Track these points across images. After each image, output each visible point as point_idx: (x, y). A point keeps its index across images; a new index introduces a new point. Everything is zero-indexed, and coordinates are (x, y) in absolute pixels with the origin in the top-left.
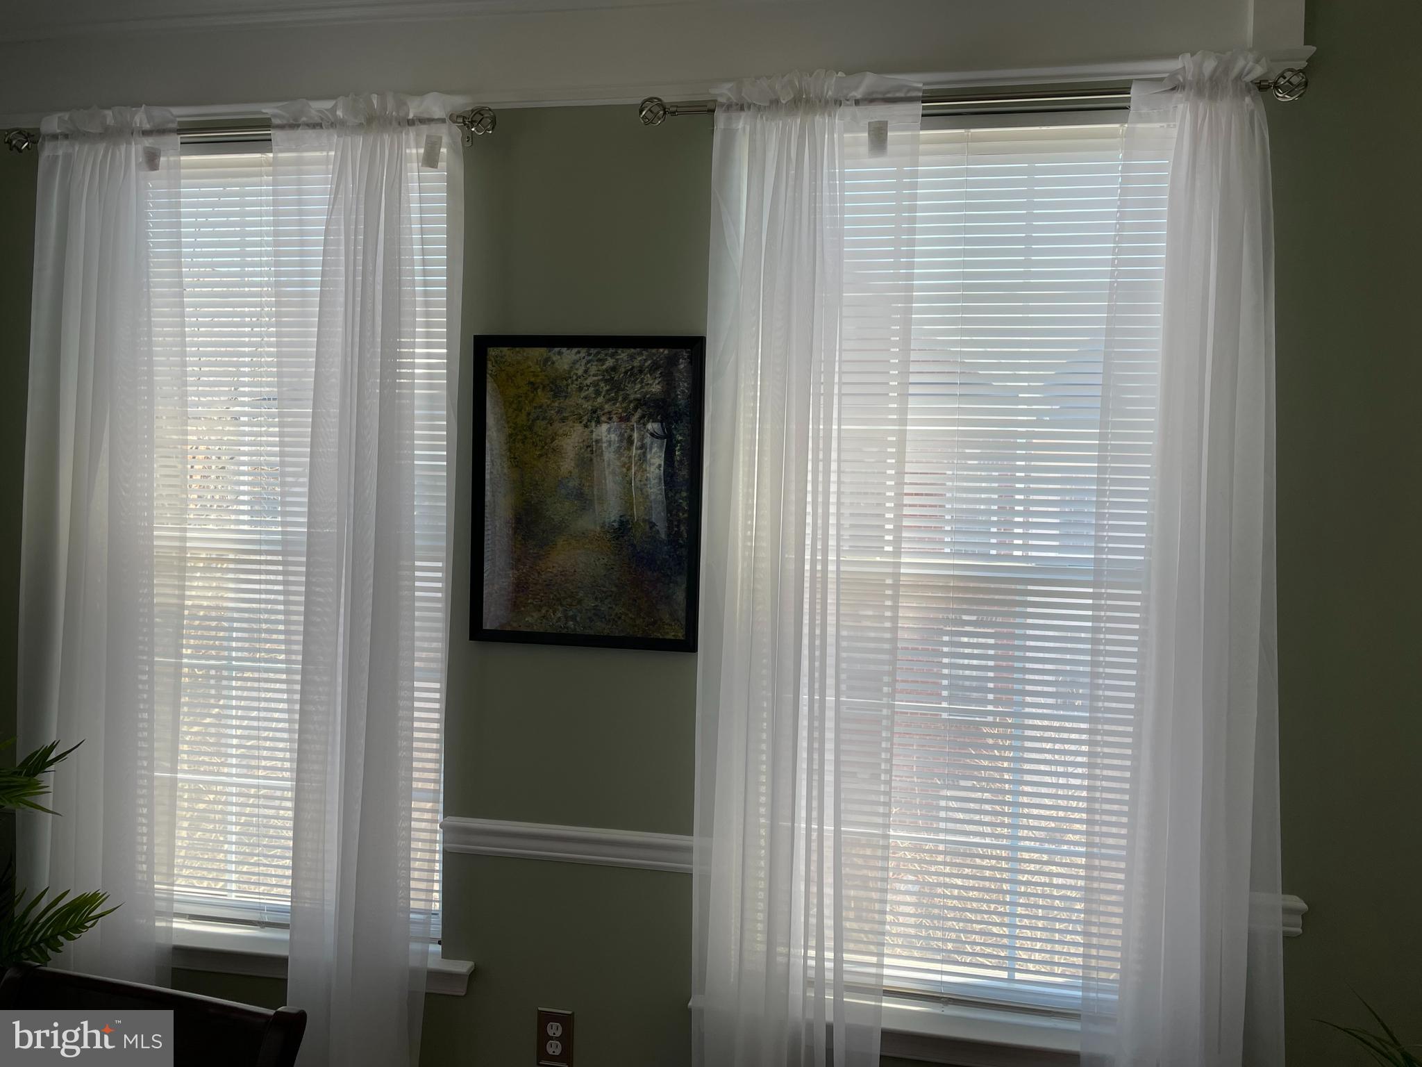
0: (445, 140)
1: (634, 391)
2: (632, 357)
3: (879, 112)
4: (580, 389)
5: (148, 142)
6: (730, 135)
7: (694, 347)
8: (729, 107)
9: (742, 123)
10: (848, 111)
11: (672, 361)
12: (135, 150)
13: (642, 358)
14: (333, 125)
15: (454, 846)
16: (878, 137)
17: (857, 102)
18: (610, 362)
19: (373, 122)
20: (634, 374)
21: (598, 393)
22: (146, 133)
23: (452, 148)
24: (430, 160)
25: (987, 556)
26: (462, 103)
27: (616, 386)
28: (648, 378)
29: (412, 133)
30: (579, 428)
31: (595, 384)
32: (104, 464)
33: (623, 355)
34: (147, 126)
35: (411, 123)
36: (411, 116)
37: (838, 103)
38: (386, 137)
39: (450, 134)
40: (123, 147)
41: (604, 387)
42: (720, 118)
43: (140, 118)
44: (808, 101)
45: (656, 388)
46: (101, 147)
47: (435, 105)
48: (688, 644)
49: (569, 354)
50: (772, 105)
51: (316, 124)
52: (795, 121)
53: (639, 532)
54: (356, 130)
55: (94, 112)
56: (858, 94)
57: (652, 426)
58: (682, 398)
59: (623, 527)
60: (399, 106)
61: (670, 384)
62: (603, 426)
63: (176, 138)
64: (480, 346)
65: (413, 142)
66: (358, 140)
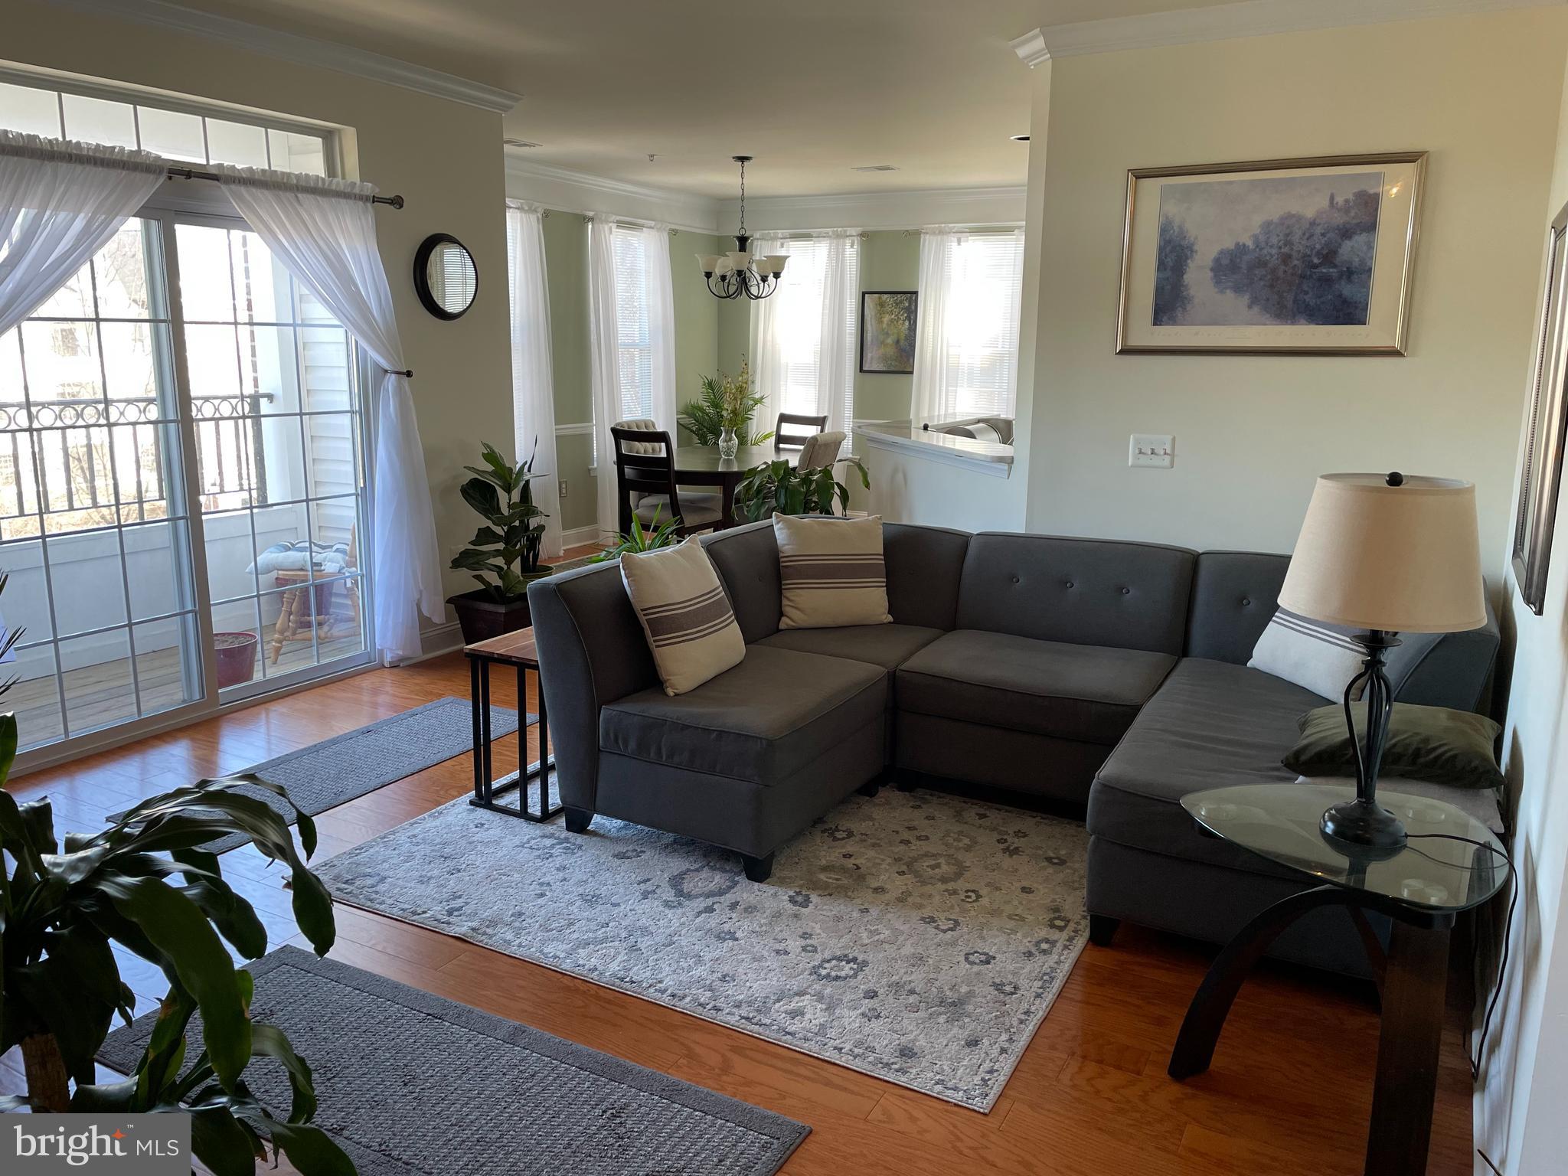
0: (856, 242)
1: (902, 306)
2: (901, 296)
3: (959, 235)
4: (888, 305)
6: (925, 240)
7: (916, 293)
8: (924, 233)
9: (927, 237)
10: (952, 234)
11: (911, 298)
12: (779, 244)
13: (904, 297)
14: (828, 237)
16: (959, 242)
18: (896, 298)
19: (838, 236)
20: (901, 302)
21: (892, 306)
22: (782, 239)
23: (858, 243)
24: (852, 246)
26: (859, 230)
27: (897, 304)
28: (905, 302)
29: (848, 238)
30: (888, 316)
31: (892, 304)
33: (899, 296)
34: (782, 237)
35: (847, 236)
36: (848, 234)
37: (949, 233)
38: (841, 240)
39: (857, 240)
40: (775, 243)
41: (894, 304)
42: (922, 236)
43: (780, 233)
44: (943, 232)
45: (907, 305)
46: (770, 242)
47: (854, 231)
48: (912, 373)
49: (886, 296)
50: (934, 233)
51: (824, 237)
52: (939, 237)
53: (902, 342)
54: (834, 238)
55: (767, 232)
56: (953, 231)
57: (906, 315)
58: (913, 307)
59: (898, 342)
60: (845, 231)
61: (910, 304)
62: (893, 316)
63: (789, 240)
64: (864, 294)
65: (848, 242)
66: (835, 241)
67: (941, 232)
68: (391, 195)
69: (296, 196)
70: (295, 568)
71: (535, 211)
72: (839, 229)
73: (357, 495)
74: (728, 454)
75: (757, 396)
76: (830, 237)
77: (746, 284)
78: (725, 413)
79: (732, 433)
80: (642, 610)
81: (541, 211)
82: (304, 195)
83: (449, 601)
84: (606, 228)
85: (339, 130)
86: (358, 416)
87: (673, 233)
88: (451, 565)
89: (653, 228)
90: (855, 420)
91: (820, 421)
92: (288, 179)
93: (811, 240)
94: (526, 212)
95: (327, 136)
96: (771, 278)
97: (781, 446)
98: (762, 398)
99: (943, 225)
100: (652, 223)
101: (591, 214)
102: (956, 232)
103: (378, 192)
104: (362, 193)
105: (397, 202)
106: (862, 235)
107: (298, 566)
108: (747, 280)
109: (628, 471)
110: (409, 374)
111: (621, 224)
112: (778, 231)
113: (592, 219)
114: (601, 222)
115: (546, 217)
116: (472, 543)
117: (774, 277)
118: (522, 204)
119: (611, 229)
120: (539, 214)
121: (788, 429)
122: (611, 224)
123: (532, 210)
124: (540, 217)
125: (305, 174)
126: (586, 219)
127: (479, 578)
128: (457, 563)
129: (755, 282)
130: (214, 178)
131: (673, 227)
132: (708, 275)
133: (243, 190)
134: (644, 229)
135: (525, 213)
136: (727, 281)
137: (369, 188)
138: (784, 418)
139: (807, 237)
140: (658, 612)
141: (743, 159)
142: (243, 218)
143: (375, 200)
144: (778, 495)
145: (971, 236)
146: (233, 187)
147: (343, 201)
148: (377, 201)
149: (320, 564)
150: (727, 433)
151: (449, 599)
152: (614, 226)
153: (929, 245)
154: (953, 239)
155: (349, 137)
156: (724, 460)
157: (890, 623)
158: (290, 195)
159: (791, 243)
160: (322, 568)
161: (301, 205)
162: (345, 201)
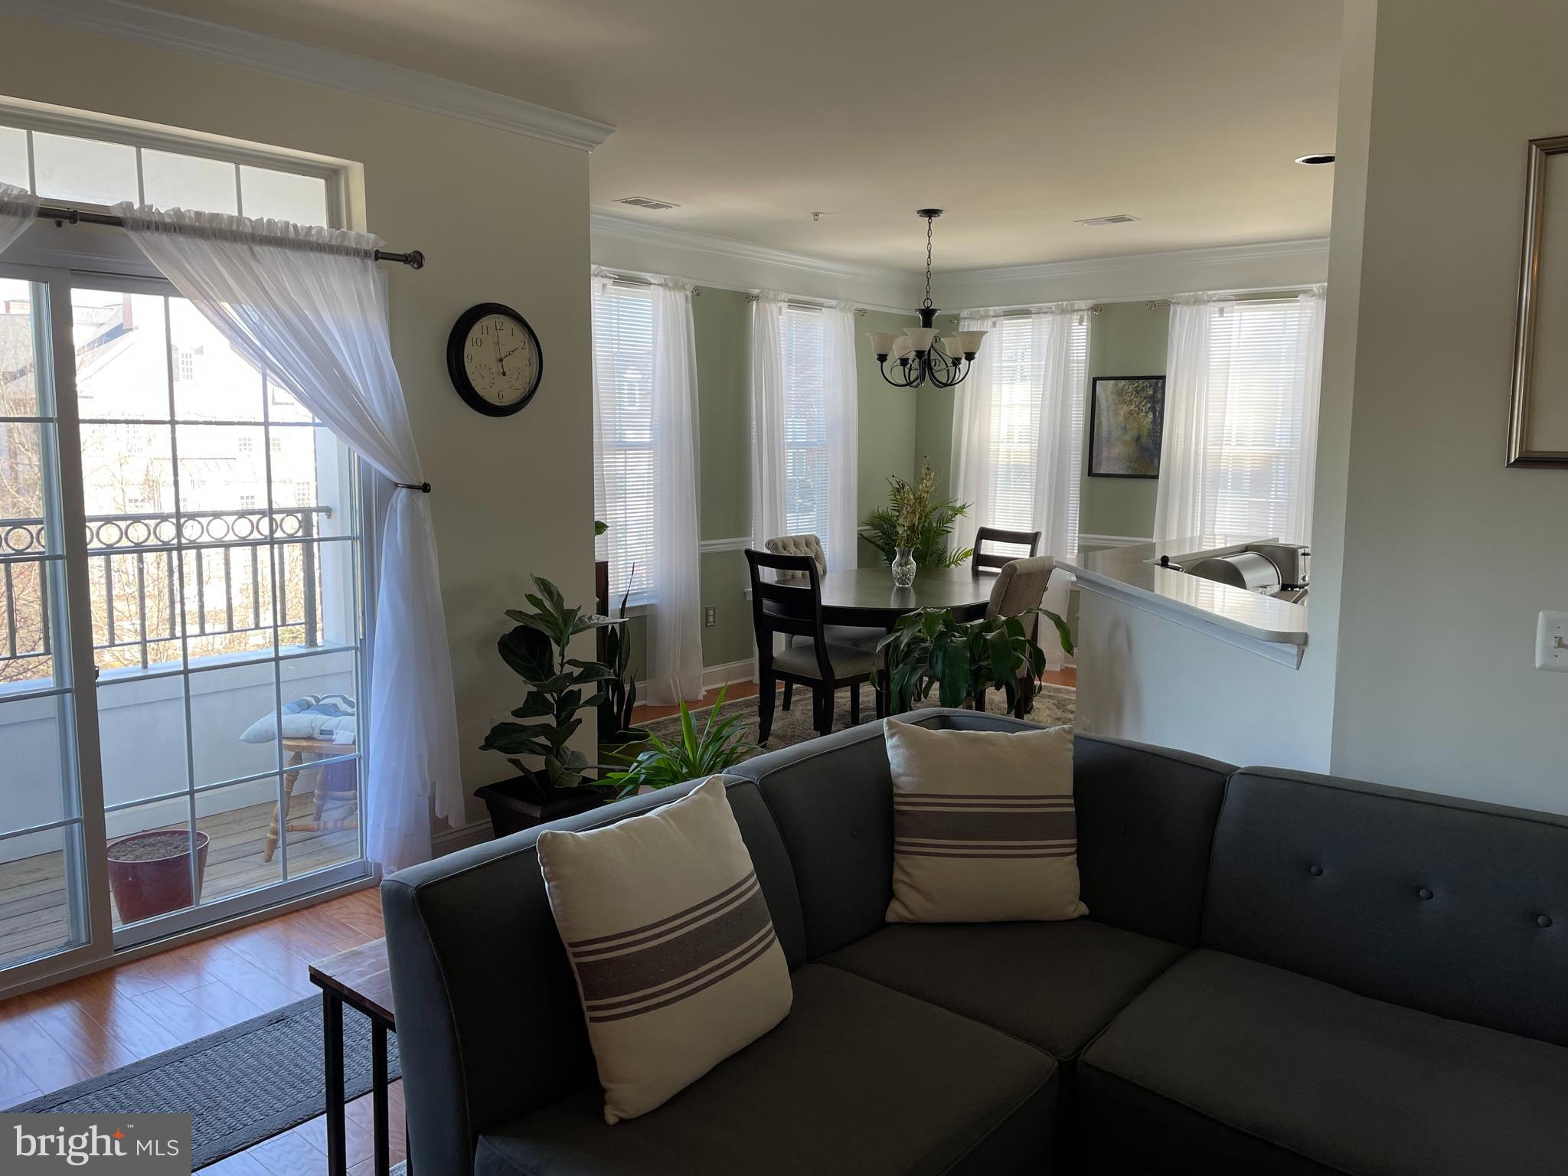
0: (1086, 317)
1: (1144, 394)
2: (1143, 383)
3: (1222, 304)
4: (1126, 393)
5: (994, 319)
6: (1175, 312)
7: (1163, 378)
8: (1174, 303)
9: (1179, 308)
10: (1212, 303)
11: (1157, 384)
12: (990, 322)
13: (1147, 383)
14: (1050, 313)
15: (1081, 544)
16: (1221, 311)
17: (1214, 301)
18: (1136, 385)
19: (1063, 311)
20: (1143, 389)
21: (1132, 395)
22: (993, 317)
23: (1088, 319)
24: (1080, 323)
25: (1274, 446)
26: (1090, 303)
27: (1138, 392)
28: (1149, 390)
29: (1075, 313)
30: (1126, 406)
31: (1131, 392)
32: (977, 422)
33: (1141, 382)
34: (993, 315)
35: (1075, 311)
36: (1076, 309)
37: (1208, 302)
38: (1067, 316)
39: (1088, 316)
40: (986, 322)
41: (1134, 393)
42: (1172, 307)
43: (992, 310)
44: (1199, 302)
45: (1151, 392)
46: (979, 322)
47: (1083, 304)
48: (1156, 477)
49: (1123, 382)
50: (1188, 303)
51: (1046, 313)
52: (1195, 308)
53: (1144, 440)
54: (1058, 314)
55: (977, 309)
56: (1215, 299)
57: (1149, 405)
58: (1159, 396)
59: (1138, 439)
60: (1072, 305)
61: (1155, 391)
62: (1133, 406)
63: (1002, 318)
64: (1095, 380)
65: (1076, 317)
66: (1059, 317)
67: (1198, 302)
68: (409, 250)
69: (251, 249)
70: (299, 736)
71: (683, 288)
72: (1065, 303)
73: (356, 649)
74: (903, 582)
75: (959, 504)
76: (1052, 312)
77: (931, 369)
78: (900, 530)
79: (909, 554)
80: (572, 945)
81: (689, 288)
82: (265, 248)
83: (479, 793)
84: (774, 307)
85: (346, 168)
86: (358, 542)
87: (860, 314)
88: (483, 743)
89: (835, 308)
90: (1081, 535)
91: (1031, 539)
92: (238, 226)
93: (1030, 318)
94: (671, 289)
95: (331, 176)
96: (963, 361)
97: (981, 568)
98: (964, 507)
99: (1200, 293)
100: (834, 302)
101: (756, 291)
102: (1219, 301)
103: (383, 246)
104: (359, 246)
105: (415, 259)
106: (1094, 309)
107: (303, 733)
108: (933, 364)
109: (768, 605)
110: (426, 488)
111: (794, 304)
112: (989, 308)
113: (757, 298)
114: (768, 300)
115: (698, 295)
116: (517, 713)
117: (966, 359)
118: (665, 280)
119: (780, 308)
120: (688, 293)
121: (991, 548)
122: (780, 304)
123: (678, 287)
124: (689, 293)
125: (269, 221)
126: (749, 298)
127: (516, 763)
128: (489, 743)
129: (943, 365)
130: (117, 222)
131: (861, 306)
132: (882, 358)
133: (164, 239)
134: (824, 309)
135: (670, 291)
136: (908, 366)
137: (371, 241)
138: (985, 534)
139: (1025, 313)
140: (598, 952)
141: (930, 213)
142: (167, 279)
143: (379, 256)
144: (934, 660)
145: (1237, 304)
146: (147, 235)
147: (328, 258)
148: (381, 258)
149: (331, 733)
150: (902, 555)
151: (476, 792)
152: (784, 305)
153: (1181, 320)
154: (1212, 309)
155: (356, 173)
156: (899, 589)
157: (1083, 917)
158: (241, 248)
159: (1004, 322)
160: (334, 737)
161: (258, 261)
162: (332, 256)
